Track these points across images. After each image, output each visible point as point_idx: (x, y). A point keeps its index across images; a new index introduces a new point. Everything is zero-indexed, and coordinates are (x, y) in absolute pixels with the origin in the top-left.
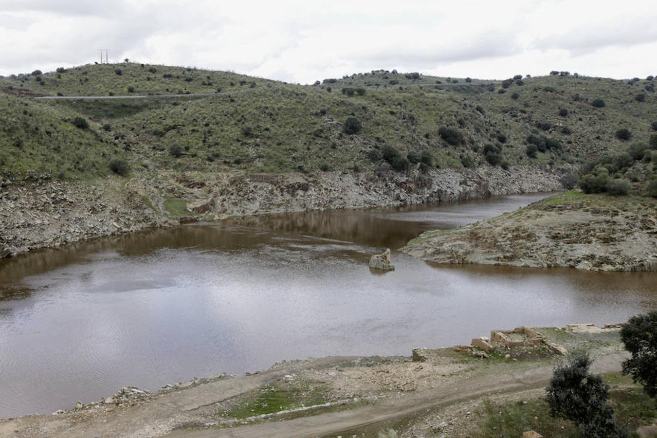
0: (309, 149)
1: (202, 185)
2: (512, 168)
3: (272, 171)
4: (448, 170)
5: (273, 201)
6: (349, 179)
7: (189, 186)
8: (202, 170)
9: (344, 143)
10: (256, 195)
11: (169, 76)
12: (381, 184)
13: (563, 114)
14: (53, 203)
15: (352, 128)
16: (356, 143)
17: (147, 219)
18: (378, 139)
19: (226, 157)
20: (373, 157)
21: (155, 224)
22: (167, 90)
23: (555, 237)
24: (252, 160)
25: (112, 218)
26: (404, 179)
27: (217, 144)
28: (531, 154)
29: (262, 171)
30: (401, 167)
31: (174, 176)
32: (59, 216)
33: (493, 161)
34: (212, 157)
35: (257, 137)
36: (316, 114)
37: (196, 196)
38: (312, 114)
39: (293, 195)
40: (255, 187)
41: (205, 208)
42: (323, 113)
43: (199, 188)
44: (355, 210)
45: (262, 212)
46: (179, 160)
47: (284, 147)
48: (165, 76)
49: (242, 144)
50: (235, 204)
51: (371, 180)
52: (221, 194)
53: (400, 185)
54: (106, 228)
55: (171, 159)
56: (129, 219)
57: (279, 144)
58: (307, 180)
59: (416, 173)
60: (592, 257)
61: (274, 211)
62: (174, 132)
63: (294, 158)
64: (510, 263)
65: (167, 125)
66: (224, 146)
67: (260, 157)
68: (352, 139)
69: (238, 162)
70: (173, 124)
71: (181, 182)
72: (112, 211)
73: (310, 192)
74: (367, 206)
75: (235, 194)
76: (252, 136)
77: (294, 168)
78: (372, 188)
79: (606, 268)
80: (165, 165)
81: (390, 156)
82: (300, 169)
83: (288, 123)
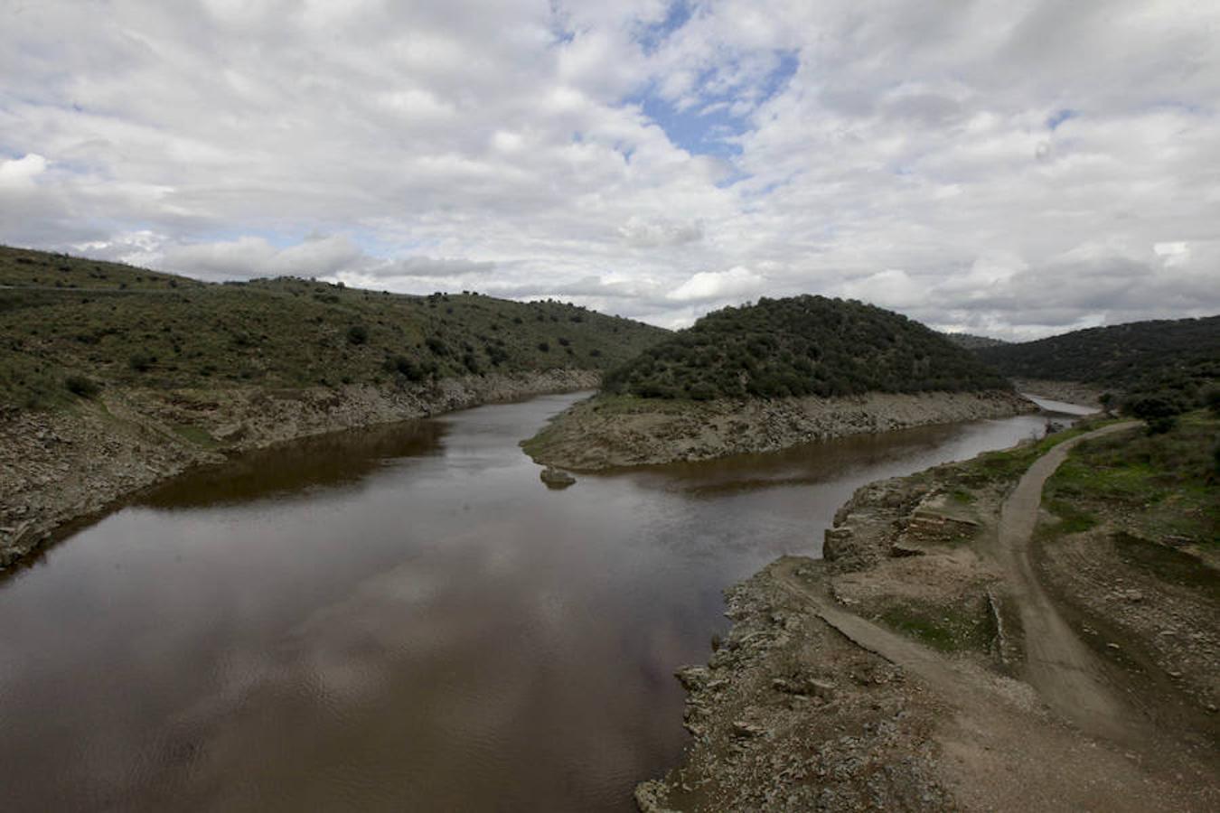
0: (321, 360)
1: (215, 406)
2: (487, 376)
3: (294, 385)
4: (449, 379)
5: (310, 420)
6: (372, 392)
7: (195, 408)
8: (200, 387)
9: (354, 353)
10: (288, 415)
11: (29, 262)
12: (404, 396)
13: (494, 328)
14: (46, 447)
15: (358, 338)
16: (365, 353)
17: (180, 457)
18: (386, 349)
19: (224, 370)
20: (387, 368)
21: (195, 462)
22: (35, 280)
23: (659, 436)
24: (262, 374)
25: (140, 460)
26: (421, 390)
27: (200, 354)
28: (495, 363)
29: (285, 386)
30: (415, 378)
31: (157, 397)
32: (68, 465)
33: (473, 370)
34: (207, 371)
35: (257, 346)
36: (312, 321)
37: (215, 421)
38: (307, 321)
39: (327, 412)
40: (283, 405)
41: (238, 436)
42: (320, 320)
43: (211, 410)
44: (390, 423)
45: (302, 434)
46: (149, 376)
47: (294, 358)
48: (20, 261)
49: (239, 354)
50: (271, 427)
51: (394, 392)
52: (249, 416)
53: (420, 396)
54: (141, 476)
55: (133, 374)
56: (160, 459)
57: (288, 354)
58: (334, 394)
59: (430, 382)
60: (692, 450)
61: (315, 432)
62: (113, 338)
63: (311, 370)
64: (646, 462)
65: (98, 328)
66: (211, 356)
67: (272, 369)
68: (360, 349)
69: (246, 376)
70: (108, 328)
71: (175, 402)
72: (135, 449)
73: (343, 408)
74: (401, 419)
75: (264, 415)
76: (249, 345)
77: (317, 382)
78: (397, 400)
79: (707, 457)
80: (130, 381)
81: (403, 367)
82: (323, 382)
83: (284, 331)
